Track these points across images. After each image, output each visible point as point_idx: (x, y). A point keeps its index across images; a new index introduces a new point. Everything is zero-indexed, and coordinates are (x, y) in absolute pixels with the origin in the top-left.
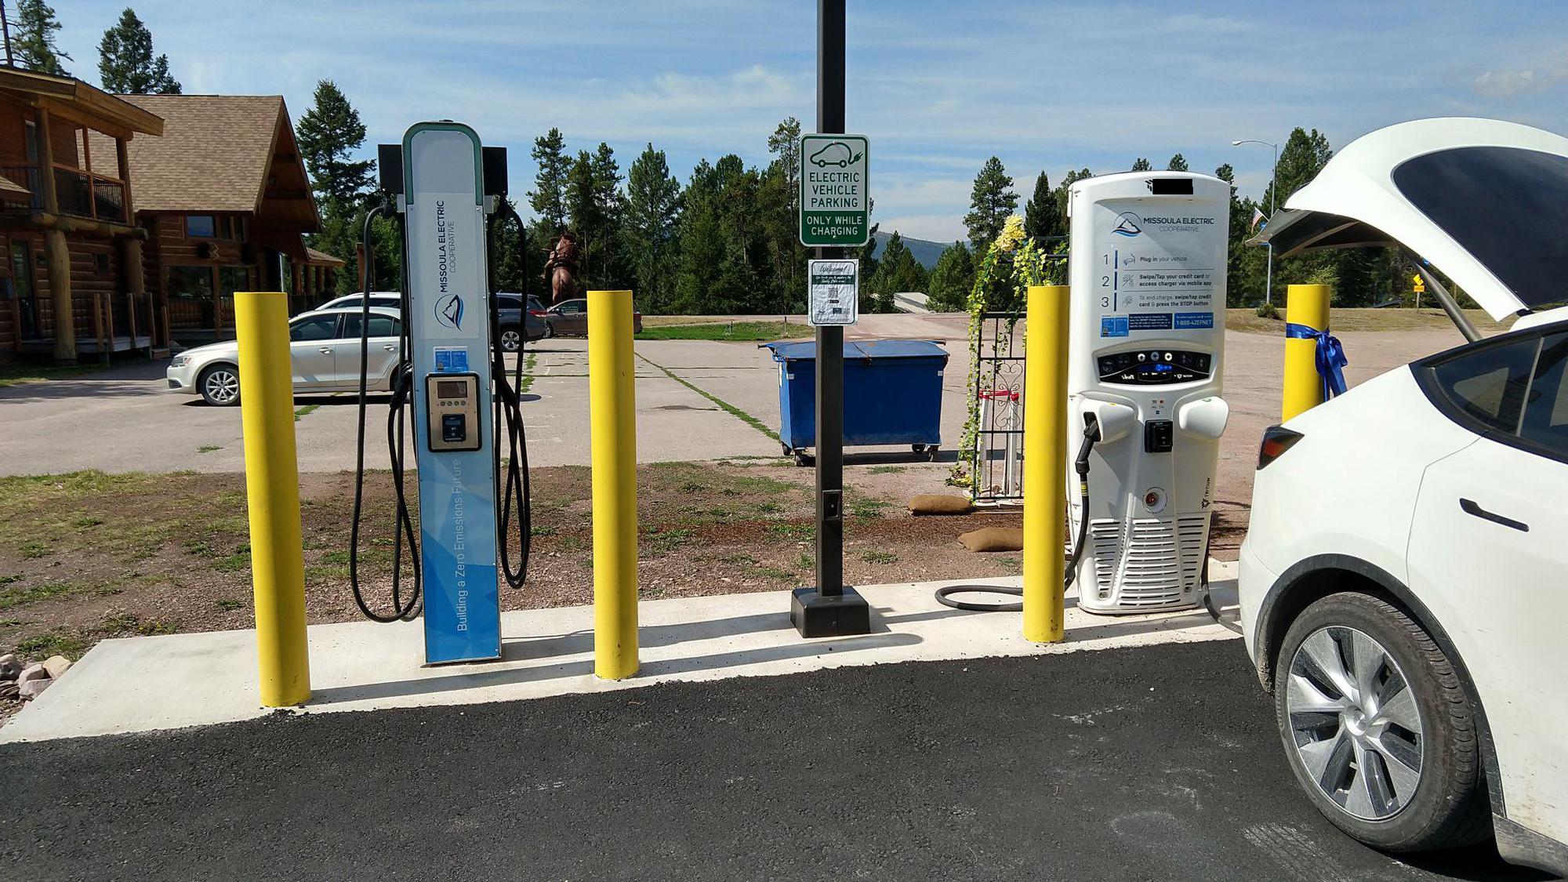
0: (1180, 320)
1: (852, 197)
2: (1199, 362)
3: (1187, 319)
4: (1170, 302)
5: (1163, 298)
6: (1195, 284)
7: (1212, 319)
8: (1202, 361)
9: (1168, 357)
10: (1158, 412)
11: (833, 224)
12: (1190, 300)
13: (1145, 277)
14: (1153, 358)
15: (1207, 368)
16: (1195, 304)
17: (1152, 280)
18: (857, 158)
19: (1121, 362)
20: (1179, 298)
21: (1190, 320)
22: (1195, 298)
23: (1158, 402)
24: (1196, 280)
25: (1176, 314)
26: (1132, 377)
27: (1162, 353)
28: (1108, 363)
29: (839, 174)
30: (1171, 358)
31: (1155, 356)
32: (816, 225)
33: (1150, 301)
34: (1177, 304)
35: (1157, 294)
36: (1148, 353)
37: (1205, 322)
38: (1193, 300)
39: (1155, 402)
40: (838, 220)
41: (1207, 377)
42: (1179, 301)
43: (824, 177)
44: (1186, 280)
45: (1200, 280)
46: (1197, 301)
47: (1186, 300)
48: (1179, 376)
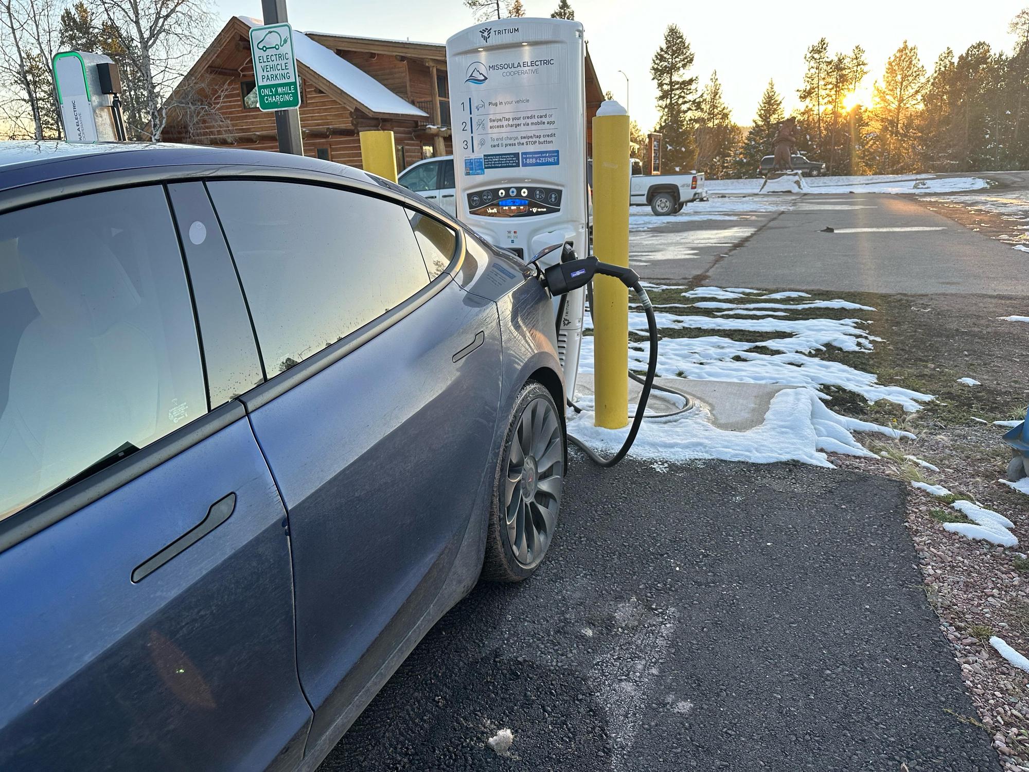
0: (526, 158)
1: (286, 71)
2: (551, 197)
3: (532, 158)
4: (516, 142)
5: (511, 139)
6: (538, 123)
7: (558, 156)
8: (553, 196)
9: (524, 193)
10: (513, 241)
11: (277, 93)
12: (534, 139)
13: (494, 121)
14: (511, 194)
15: (558, 203)
16: (540, 143)
17: (500, 123)
18: (285, 41)
19: (485, 197)
20: (524, 138)
21: (536, 158)
22: (539, 137)
23: (512, 233)
24: (539, 120)
25: (523, 154)
26: (495, 210)
27: (519, 189)
28: (475, 198)
29: (276, 55)
30: (526, 194)
31: (513, 192)
32: (267, 96)
33: (500, 142)
34: (523, 144)
35: (504, 135)
36: (507, 190)
37: (551, 160)
38: (537, 140)
39: (509, 232)
40: (280, 90)
41: (558, 210)
42: (524, 141)
43: (267, 59)
44: (529, 121)
45: (544, 120)
46: (542, 140)
47: (530, 140)
48: (535, 210)
